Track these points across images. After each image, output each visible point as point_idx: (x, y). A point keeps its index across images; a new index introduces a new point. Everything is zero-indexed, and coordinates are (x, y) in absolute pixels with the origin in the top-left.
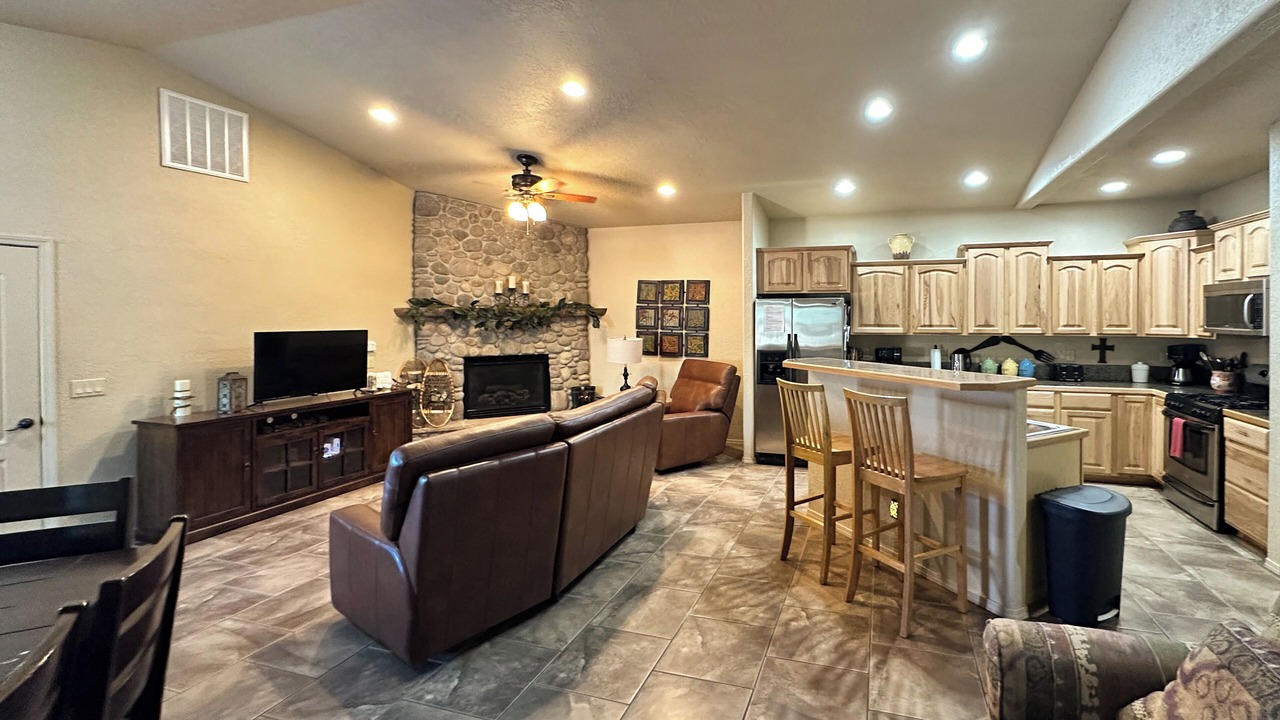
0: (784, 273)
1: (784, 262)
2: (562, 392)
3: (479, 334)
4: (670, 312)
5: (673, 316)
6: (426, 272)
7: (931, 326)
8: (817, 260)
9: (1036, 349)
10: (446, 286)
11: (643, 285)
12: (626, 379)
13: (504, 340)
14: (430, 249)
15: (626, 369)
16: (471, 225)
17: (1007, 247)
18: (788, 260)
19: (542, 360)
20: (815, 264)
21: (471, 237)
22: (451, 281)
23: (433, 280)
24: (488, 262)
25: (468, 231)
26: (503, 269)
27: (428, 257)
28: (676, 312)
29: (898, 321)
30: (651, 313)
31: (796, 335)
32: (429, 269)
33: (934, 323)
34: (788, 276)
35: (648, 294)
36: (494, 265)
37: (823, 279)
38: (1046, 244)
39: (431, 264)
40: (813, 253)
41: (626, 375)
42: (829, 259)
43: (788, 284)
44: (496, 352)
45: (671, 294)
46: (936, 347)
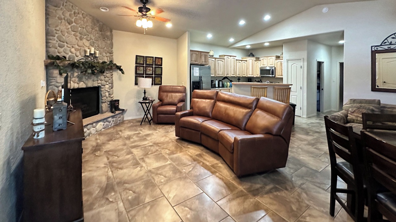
0: (195, 58)
1: (195, 55)
2: (106, 103)
3: (78, 77)
4: (149, 68)
5: (150, 70)
6: (54, 40)
7: (219, 74)
8: (203, 55)
9: (230, 80)
10: (63, 49)
11: (138, 57)
12: (145, 94)
13: (87, 79)
14: (57, 26)
15: (145, 90)
16: (74, 18)
17: (231, 56)
18: (196, 54)
19: (97, 89)
20: (202, 56)
21: (74, 24)
22: (66, 47)
23: (57, 45)
24: (81, 39)
25: (73, 20)
26: (87, 44)
27: (55, 31)
28: (151, 69)
29: (213, 73)
30: (142, 68)
31: (201, 77)
32: (56, 38)
33: (220, 74)
34: (196, 59)
35: (140, 61)
36: (84, 41)
37: (204, 61)
38: (235, 56)
39: (57, 35)
40: (202, 53)
41: (145, 93)
42: (205, 55)
43: (196, 61)
44: (84, 86)
45: (149, 62)
46: (216, 80)
